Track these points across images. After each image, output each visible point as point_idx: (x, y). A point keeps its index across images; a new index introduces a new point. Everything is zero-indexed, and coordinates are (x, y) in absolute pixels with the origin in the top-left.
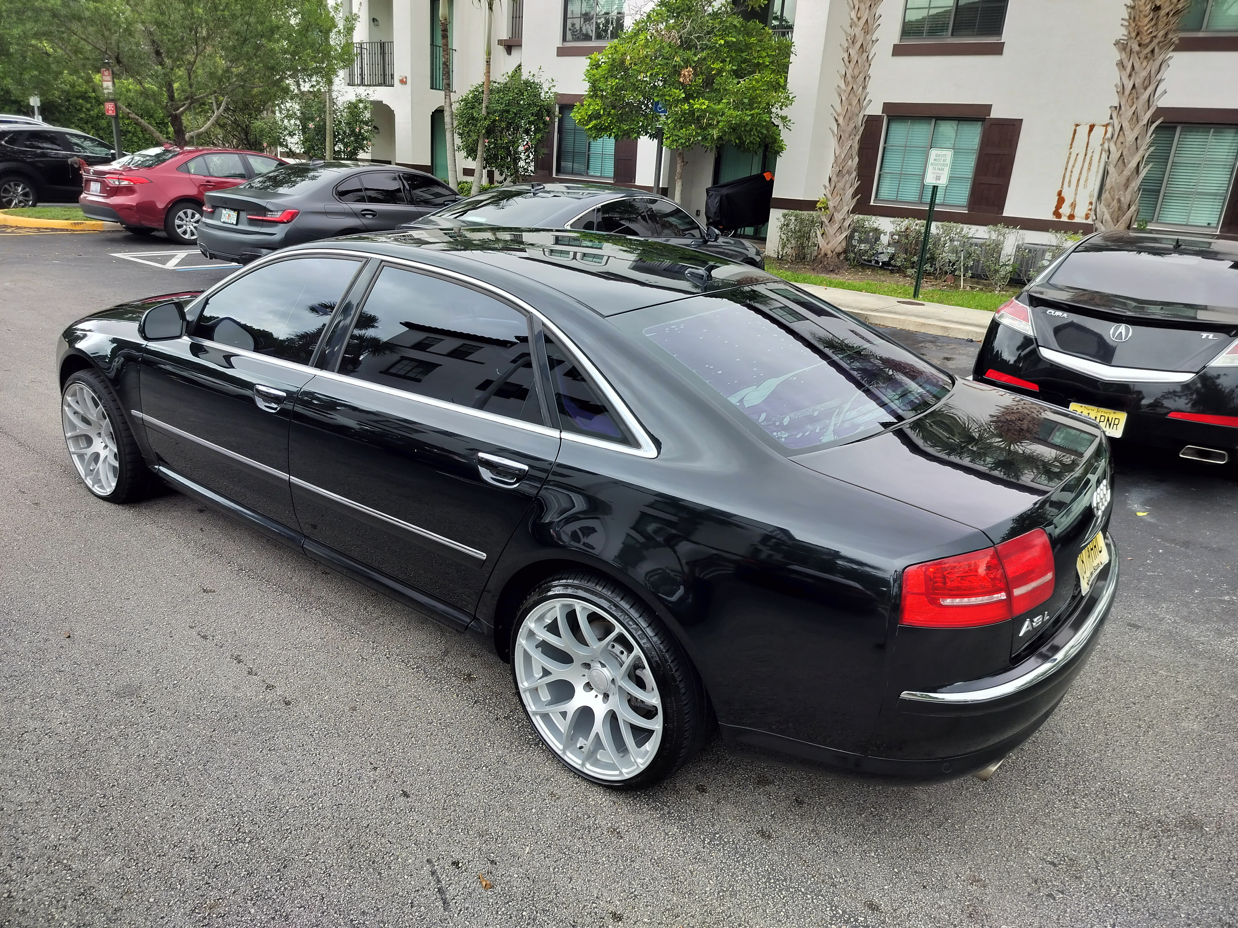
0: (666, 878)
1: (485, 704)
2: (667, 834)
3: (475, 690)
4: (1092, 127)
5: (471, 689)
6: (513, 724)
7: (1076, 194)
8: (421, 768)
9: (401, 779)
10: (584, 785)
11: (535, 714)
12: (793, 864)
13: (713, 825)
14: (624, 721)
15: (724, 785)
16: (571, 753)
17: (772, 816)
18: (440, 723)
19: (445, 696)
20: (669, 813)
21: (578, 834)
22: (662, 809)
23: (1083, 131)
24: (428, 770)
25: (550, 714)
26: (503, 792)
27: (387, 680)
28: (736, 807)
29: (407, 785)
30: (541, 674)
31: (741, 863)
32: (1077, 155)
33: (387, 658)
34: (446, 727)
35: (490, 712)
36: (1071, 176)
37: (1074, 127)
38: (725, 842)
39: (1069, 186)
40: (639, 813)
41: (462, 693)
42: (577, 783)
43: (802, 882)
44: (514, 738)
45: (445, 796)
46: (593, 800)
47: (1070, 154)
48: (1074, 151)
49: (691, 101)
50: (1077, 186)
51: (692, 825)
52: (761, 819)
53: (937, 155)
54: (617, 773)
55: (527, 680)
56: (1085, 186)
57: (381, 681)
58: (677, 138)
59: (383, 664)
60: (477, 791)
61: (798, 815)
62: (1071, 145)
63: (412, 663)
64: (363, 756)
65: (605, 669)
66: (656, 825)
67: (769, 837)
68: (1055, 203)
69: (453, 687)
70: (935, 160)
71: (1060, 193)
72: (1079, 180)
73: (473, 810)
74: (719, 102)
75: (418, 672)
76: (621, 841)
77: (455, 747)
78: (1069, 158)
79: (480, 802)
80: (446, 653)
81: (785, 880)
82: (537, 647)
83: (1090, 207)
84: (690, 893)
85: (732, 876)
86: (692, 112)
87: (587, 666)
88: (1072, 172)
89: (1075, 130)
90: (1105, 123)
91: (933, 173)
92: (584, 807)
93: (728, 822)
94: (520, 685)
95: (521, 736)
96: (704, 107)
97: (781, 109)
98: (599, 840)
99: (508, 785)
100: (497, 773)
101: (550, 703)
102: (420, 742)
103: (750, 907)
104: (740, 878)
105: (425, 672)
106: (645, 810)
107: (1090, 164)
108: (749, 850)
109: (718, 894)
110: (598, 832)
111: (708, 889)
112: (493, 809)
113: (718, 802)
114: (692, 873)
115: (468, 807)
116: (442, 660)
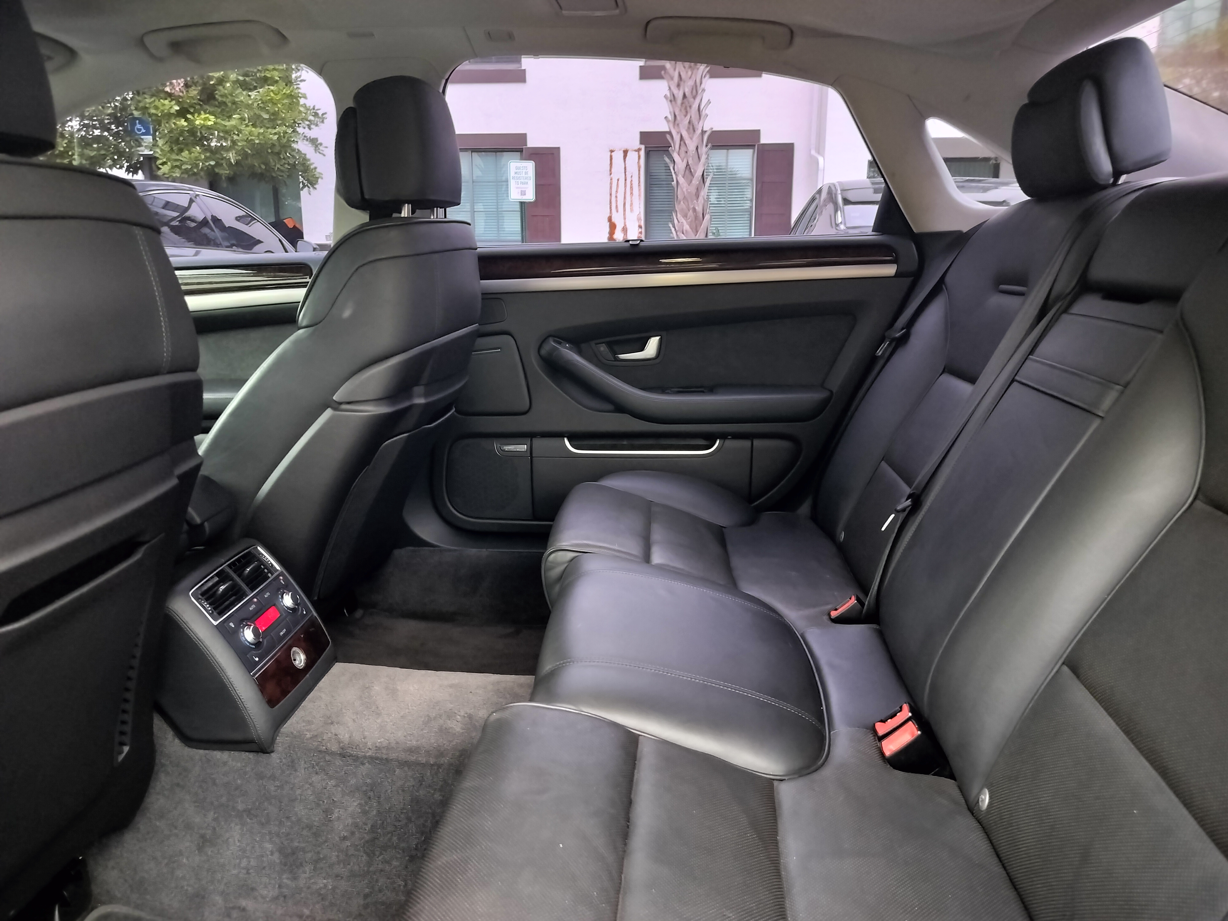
4: (626, 152)
7: (625, 219)
23: (618, 156)
32: (618, 180)
36: (617, 201)
37: (609, 153)
39: (617, 211)
47: (611, 179)
48: (615, 177)
49: (189, 116)
50: (625, 210)
53: (517, 168)
56: (632, 210)
58: (178, 163)
62: (610, 170)
68: (608, 230)
70: (516, 173)
71: (610, 219)
72: (624, 204)
74: (230, 117)
78: (611, 184)
83: (640, 230)
86: (192, 131)
88: (616, 197)
89: (611, 157)
90: (636, 148)
91: (517, 188)
96: (210, 123)
97: (310, 129)
107: (631, 188)
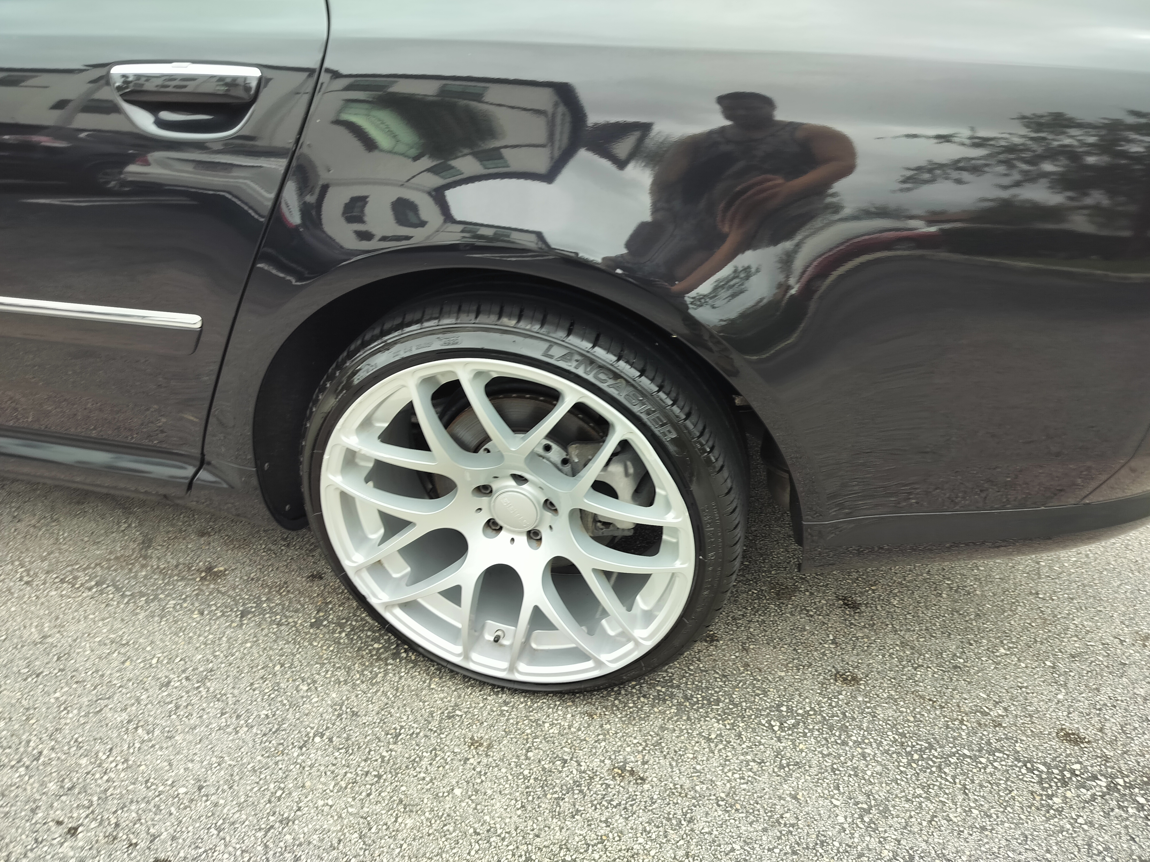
0: (765, 830)
1: (263, 612)
2: (709, 740)
3: (231, 593)
5: (223, 594)
6: (334, 632)
8: (182, 790)
9: (143, 835)
10: (520, 702)
11: (388, 606)
12: (919, 713)
13: (765, 693)
14: (595, 570)
15: (734, 619)
16: (481, 653)
17: (834, 642)
18: (187, 678)
19: (176, 622)
20: (686, 698)
21: (566, 806)
22: (672, 696)
24: (200, 788)
25: (420, 601)
26: (379, 777)
27: (40, 627)
28: (775, 647)
29: (164, 842)
30: (382, 531)
31: (851, 744)
33: (27, 583)
34: (203, 681)
35: (279, 624)
38: (802, 716)
40: (641, 719)
41: (210, 606)
42: (506, 703)
43: (955, 738)
44: (348, 659)
45: (260, 834)
46: (552, 725)
51: (736, 706)
52: (824, 654)
54: (590, 664)
55: (357, 548)
57: (26, 633)
59: (20, 598)
60: (324, 795)
61: (864, 627)
63: (82, 579)
64: (34, 811)
65: (526, 486)
66: (681, 730)
67: (855, 680)
69: (185, 600)
73: (335, 842)
75: (101, 592)
76: (646, 787)
77: (238, 717)
79: (340, 817)
80: (147, 543)
81: (931, 747)
82: (367, 480)
84: (822, 842)
85: (856, 775)
87: (484, 490)
92: (544, 746)
93: (781, 678)
94: (347, 564)
95: (360, 649)
98: (609, 802)
99: (383, 757)
100: (347, 739)
101: (416, 578)
102: (157, 732)
103: (925, 823)
104: (869, 773)
105: (118, 589)
106: (646, 708)
108: (844, 714)
109: (863, 821)
110: (597, 786)
111: (841, 819)
112: (376, 822)
113: (745, 650)
114: (795, 797)
115: (322, 840)
116: (145, 557)
